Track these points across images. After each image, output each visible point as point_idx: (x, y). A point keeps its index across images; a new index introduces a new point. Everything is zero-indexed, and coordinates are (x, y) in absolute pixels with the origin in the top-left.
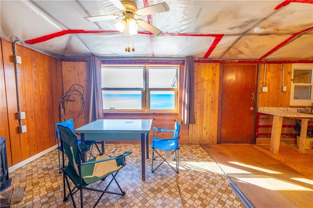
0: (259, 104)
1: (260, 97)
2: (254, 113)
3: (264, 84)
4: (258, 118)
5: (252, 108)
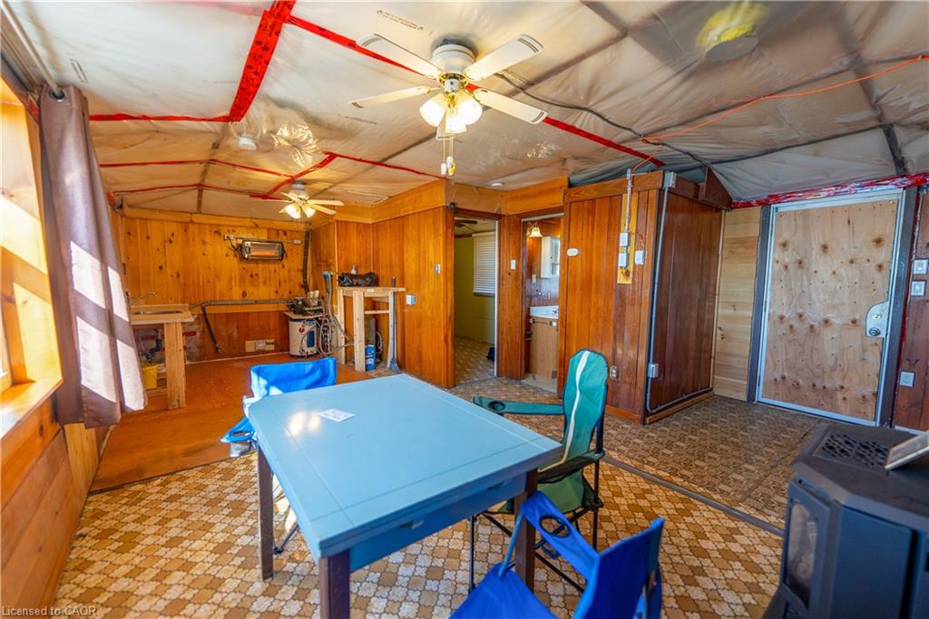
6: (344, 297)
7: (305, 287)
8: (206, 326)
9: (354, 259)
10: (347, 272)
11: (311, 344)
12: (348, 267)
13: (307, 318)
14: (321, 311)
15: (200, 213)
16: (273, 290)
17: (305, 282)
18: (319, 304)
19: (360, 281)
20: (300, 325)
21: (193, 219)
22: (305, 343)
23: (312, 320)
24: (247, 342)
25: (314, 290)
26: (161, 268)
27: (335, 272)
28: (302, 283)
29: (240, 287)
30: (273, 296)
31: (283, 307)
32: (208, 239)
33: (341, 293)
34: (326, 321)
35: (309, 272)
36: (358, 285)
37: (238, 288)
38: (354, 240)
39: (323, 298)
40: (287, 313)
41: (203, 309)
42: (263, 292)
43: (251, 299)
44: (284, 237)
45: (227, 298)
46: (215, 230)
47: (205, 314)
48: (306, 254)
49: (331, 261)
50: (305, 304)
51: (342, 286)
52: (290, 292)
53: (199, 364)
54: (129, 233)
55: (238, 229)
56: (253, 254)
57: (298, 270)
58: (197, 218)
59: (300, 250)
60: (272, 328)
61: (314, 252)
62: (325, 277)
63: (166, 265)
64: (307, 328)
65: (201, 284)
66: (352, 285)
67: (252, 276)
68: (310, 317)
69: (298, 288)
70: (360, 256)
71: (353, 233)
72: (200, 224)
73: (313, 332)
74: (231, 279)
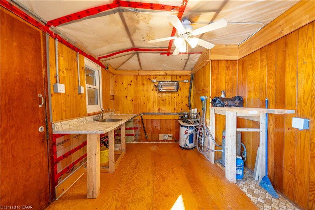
0: (53, 116)
1: (53, 101)
2: (47, 137)
3: (58, 77)
4: (54, 146)
5: (41, 129)
6: (215, 114)
7: (189, 106)
8: (142, 125)
9: (223, 86)
10: (218, 96)
11: (191, 141)
12: (219, 92)
13: (189, 125)
14: (198, 122)
15: (142, 70)
16: (173, 107)
17: (190, 104)
18: (197, 117)
19: (230, 103)
20: (185, 129)
21: (139, 73)
22: (188, 140)
23: (192, 127)
24: (160, 135)
25: (194, 108)
26: (126, 97)
27: (208, 97)
28: (188, 104)
29: (158, 106)
30: (173, 111)
31: (177, 117)
32: (145, 83)
33: (213, 111)
34: (201, 129)
35: (192, 98)
36: (228, 106)
37: (156, 106)
38: (224, 74)
39: (199, 113)
40: (179, 121)
41: (142, 117)
42: (168, 109)
43: (162, 112)
44: (180, 79)
45: (151, 112)
46: (148, 78)
47: (142, 119)
48: (190, 88)
49: (206, 89)
50: (189, 117)
51: (214, 106)
52: (182, 109)
53: (138, 143)
54: (116, 82)
55: (158, 77)
56: (163, 88)
57: (186, 97)
58: (141, 73)
59: (188, 86)
60: (172, 128)
61: (196, 86)
62: (202, 100)
63: (128, 95)
64: (190, 132)
65: (141, 104)
66: (223, 106)
67: (163, 100)
68: (191, 125)
69: (185, 107)
70: (228, 85)
71: (223, 68)
72: (142, 75)
73: (193, 134)
74: (153, 103)
